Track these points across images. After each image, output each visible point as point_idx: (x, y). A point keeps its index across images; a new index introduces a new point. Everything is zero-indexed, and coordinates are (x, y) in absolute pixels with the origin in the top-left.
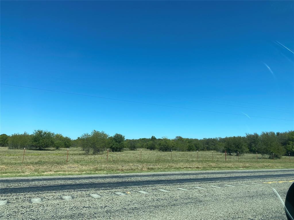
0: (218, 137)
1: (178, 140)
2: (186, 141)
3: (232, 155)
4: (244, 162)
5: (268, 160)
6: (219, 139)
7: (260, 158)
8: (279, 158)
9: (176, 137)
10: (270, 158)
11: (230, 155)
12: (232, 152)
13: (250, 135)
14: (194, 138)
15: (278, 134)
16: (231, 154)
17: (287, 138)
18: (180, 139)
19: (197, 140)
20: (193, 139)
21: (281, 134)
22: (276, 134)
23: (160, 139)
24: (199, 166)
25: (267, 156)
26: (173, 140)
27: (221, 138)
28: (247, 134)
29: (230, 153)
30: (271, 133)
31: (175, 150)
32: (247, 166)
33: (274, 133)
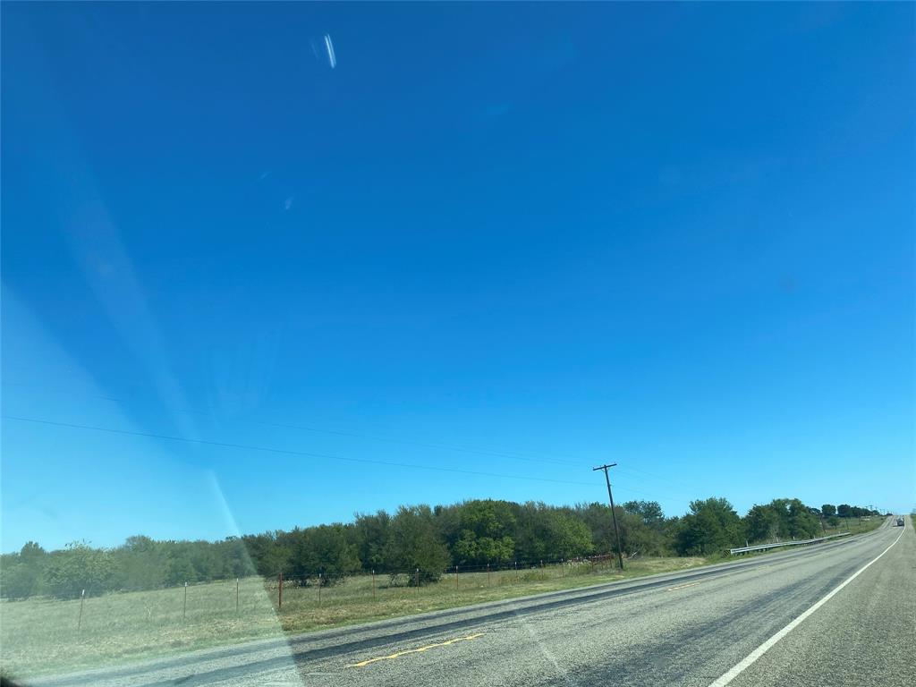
0: (273, 531)
1: (135, 549)
2: (164, 550)
3: (309, 586)
4: (335, 603)
5: (404, 589)
6: (275, 538)
7: (386, 587)
8: (435, 581)
9: (128, 540)
10: (411, 584)
11: (304, 585)
12: (308, 577)
13: (366, 517)
14: (192, 540)
15: (438, 510)
16: (308, 581)
17: (458, 522)
18: (142, 546)
19: (205, 543)
20: (189, 543)
21: (445, 510)
22: (433, 510)
23: (58, 554)
24: (184, 639)
25: (404, 578)
26: (112, 553)
27: (284, 534)
28: (357, 517)
29: (303, 579)
30: (421, 507)
31: (117, 587)
32: (340, 615)
33: (428, 509)
